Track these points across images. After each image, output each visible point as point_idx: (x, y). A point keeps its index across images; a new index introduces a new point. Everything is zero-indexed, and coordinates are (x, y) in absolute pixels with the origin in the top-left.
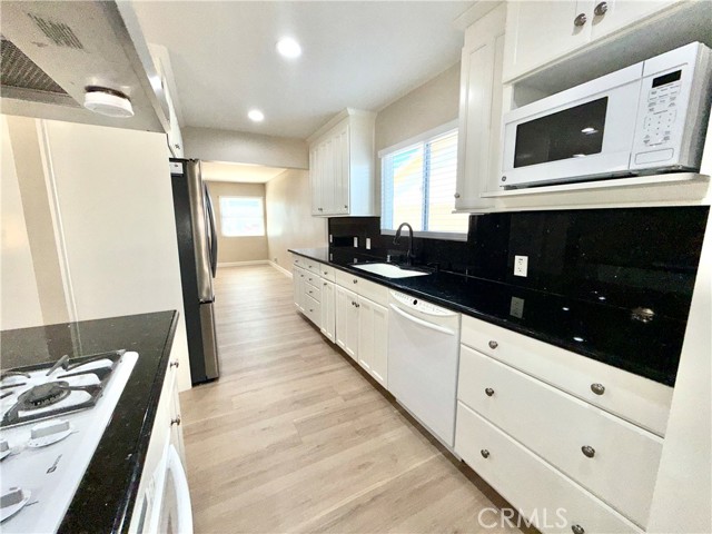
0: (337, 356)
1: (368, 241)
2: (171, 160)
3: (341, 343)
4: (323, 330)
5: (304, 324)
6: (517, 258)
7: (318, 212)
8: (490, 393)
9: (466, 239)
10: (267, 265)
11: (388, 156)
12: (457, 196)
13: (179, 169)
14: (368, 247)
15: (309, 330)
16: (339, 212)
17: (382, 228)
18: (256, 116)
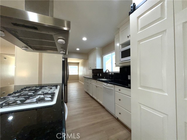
0: (93, 100)
1: (101, 74)
2: (63, 58)
3: (94, 96)
4: (90, 94)
5: (86, 94)
6: (128, 76)
7: (90, 68)
8: (120, 100)
9: (119, 73)
10: (78, 82)
11: (105, 56)
12: (115, 64)
13: (64, 60)
14: (101, 76)
15: (87, 95)
16: (94, 68)
17: (103, 71)
18: (78, 49)
